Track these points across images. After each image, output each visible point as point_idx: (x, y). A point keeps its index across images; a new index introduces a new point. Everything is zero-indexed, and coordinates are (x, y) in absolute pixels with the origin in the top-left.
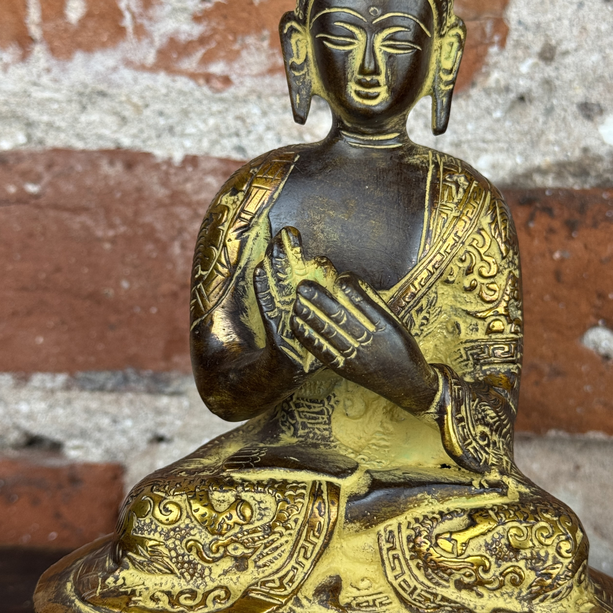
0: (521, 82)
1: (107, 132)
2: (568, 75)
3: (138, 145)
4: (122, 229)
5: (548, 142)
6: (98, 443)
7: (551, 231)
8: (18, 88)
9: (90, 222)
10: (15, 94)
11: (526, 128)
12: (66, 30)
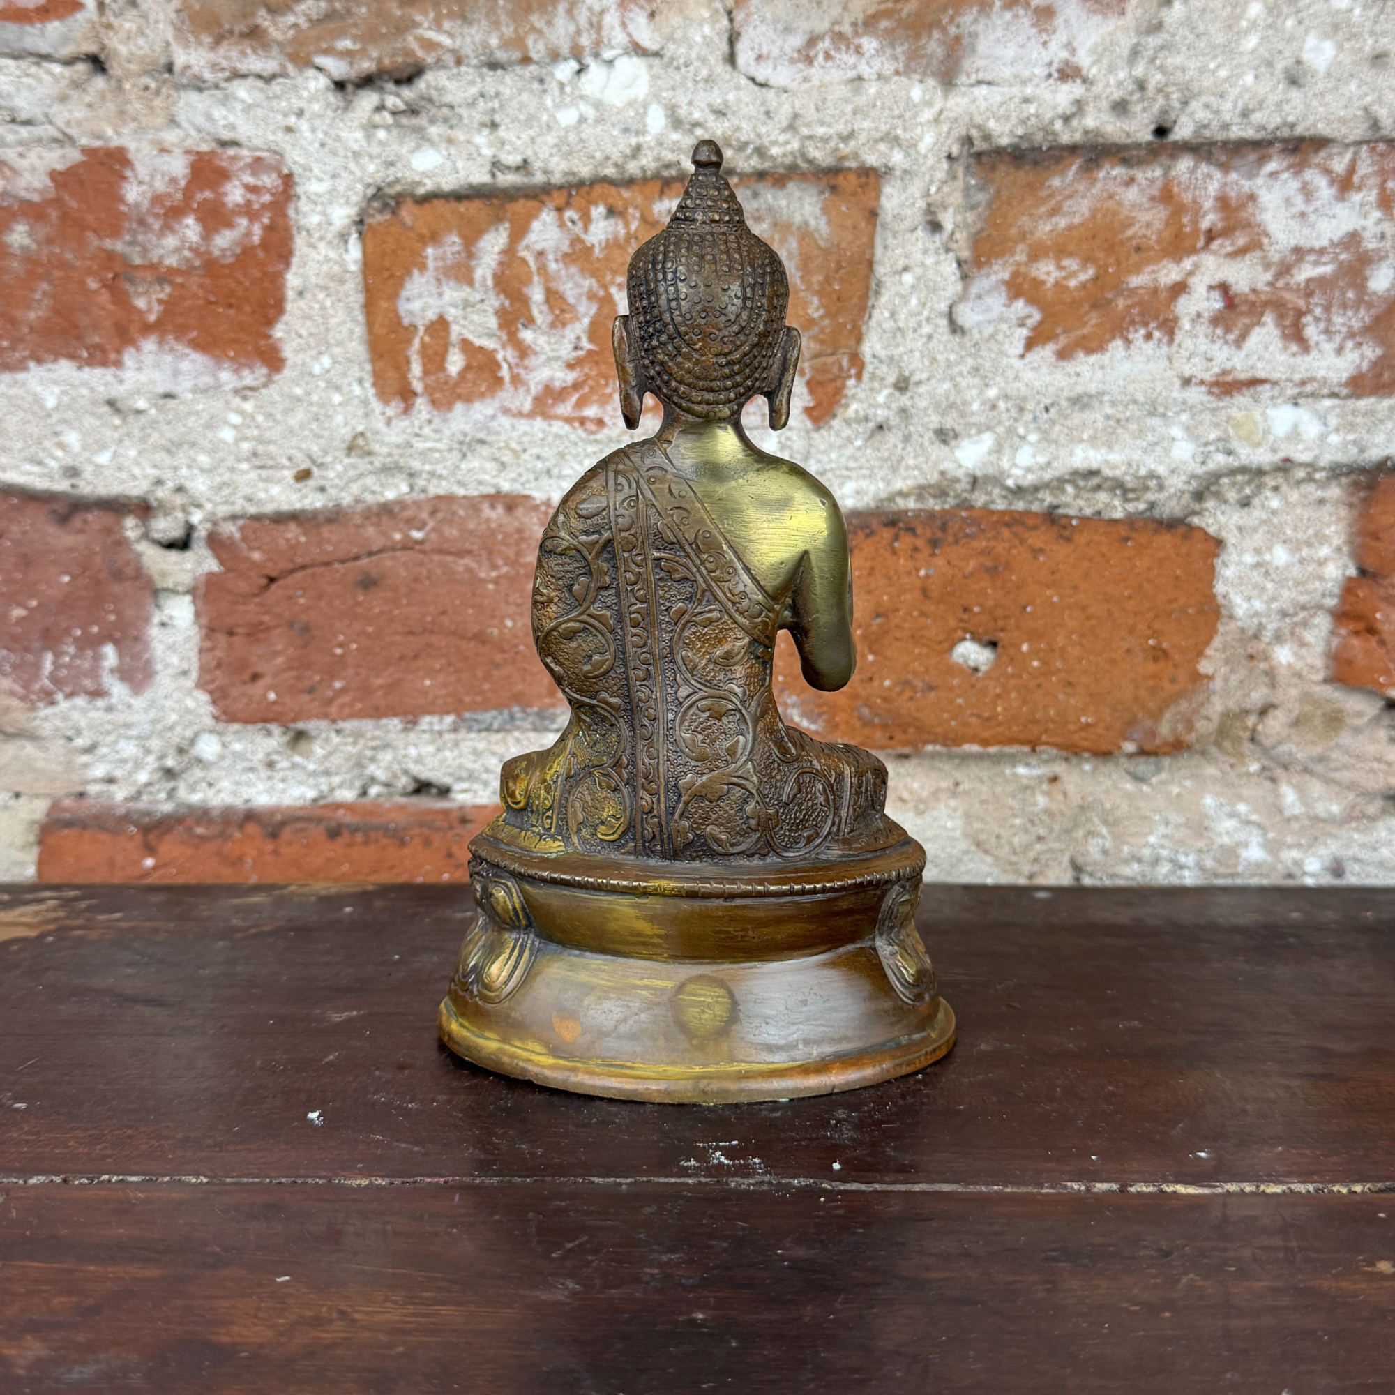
0: (879, 412)
1: (487, 478)
2: (922, 404)
3: (518, 488)
4: (504, 570)
5: (908, 468)
6: (486, 784)
8: (400, 439)
9: (474, 565)
10: (398, 446)
11: (886, 454)
12: (446, 383)
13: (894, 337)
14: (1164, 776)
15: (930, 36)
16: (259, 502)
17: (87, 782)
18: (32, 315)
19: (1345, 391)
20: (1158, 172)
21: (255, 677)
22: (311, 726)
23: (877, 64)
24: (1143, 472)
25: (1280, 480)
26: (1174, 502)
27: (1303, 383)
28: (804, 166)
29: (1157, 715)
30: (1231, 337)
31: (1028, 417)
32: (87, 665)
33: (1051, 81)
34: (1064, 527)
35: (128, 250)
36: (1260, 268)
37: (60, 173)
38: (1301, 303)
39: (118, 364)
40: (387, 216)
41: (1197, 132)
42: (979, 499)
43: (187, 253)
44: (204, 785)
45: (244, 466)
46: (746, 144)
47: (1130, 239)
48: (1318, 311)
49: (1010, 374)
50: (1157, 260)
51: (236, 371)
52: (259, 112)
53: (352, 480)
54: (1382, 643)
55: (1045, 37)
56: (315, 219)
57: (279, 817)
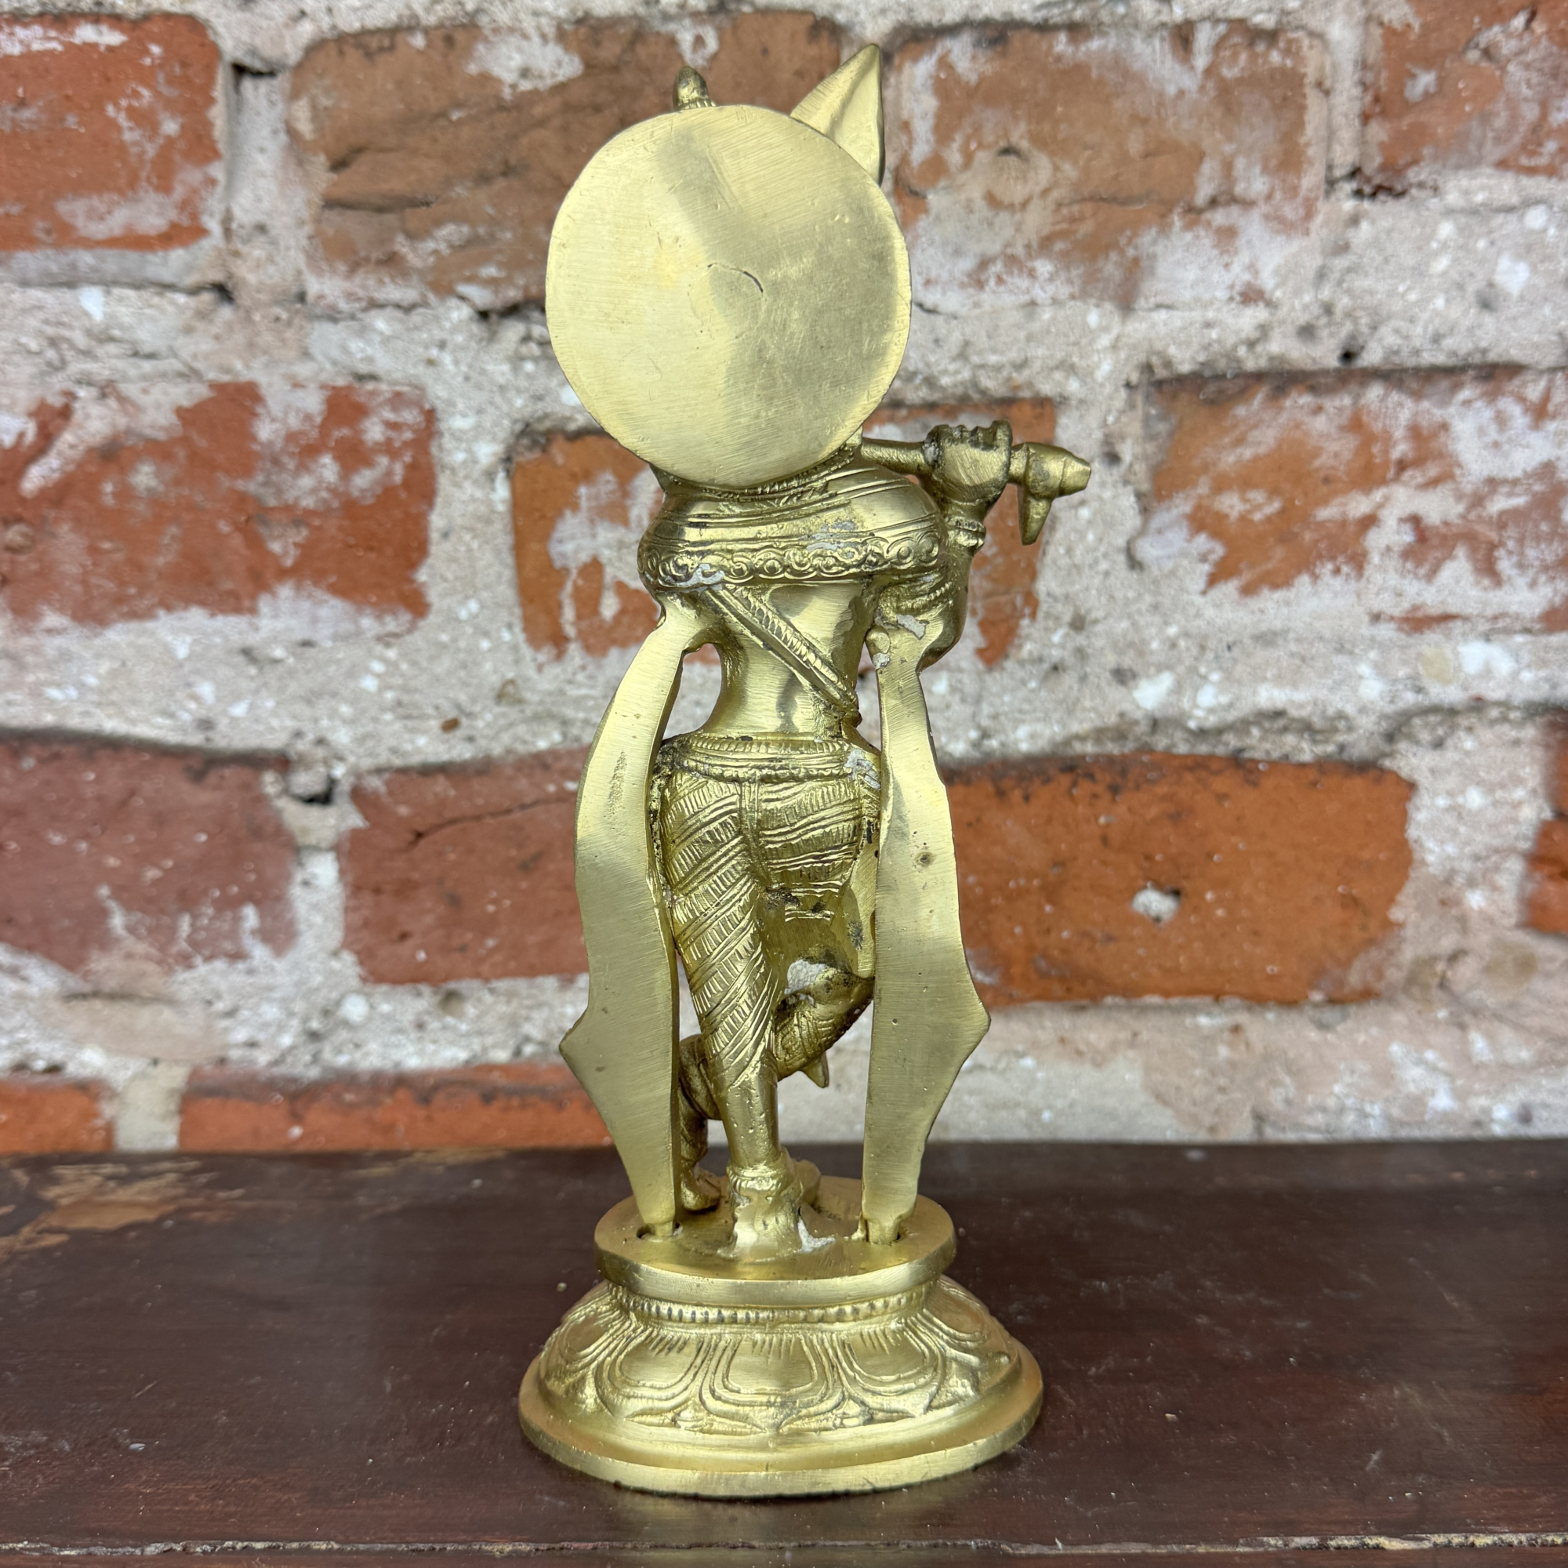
0: (1054, 653)
2: (1099, 643)
5: (1084, 709)
7: (1095, 796)
8: (553, 687)
10: (550, 694)
11: (1061, 696)
12: (600, 627)
13: (1069, 574)
14: (1350, 1023)
15: (1107, 257)
16: (404, 754)
17: (227, 1046)
18: (161, 561)
19: (1537, 626)
20: (1346, 401)
21: (404, 936)
22: (464, 986)
23: (1051, 289)
24: (1331, 711)
25: (1473, 720)
26: (1363, 743)
27: (1495, 618)
28: (976, 396)
29: (1346, 964)
30: (1422, 571)
31: (1210, 655)
32: (225, 926)
33: (1233, 305)
34: (1250, 772)
35: (262, 491)
36: (1451, 500)
37: (187, 410)
38: (1493, 536)
39: (253, 611)
40: (536, 454)
41: (1386, 359)
42: (1161, 743)
43: (324, 494)
44: (351, 1046)
45: (388, 717)
46: (914, 374)
47: (1318, 470)
48: (1511, 544)
49: (1192, 611)
50: (1345, 491)
51: (379, 617)
52: (399, 344)
53: (502, 729)
55: (1226, 259)
56: (460, 457)
57: (432, 1081)
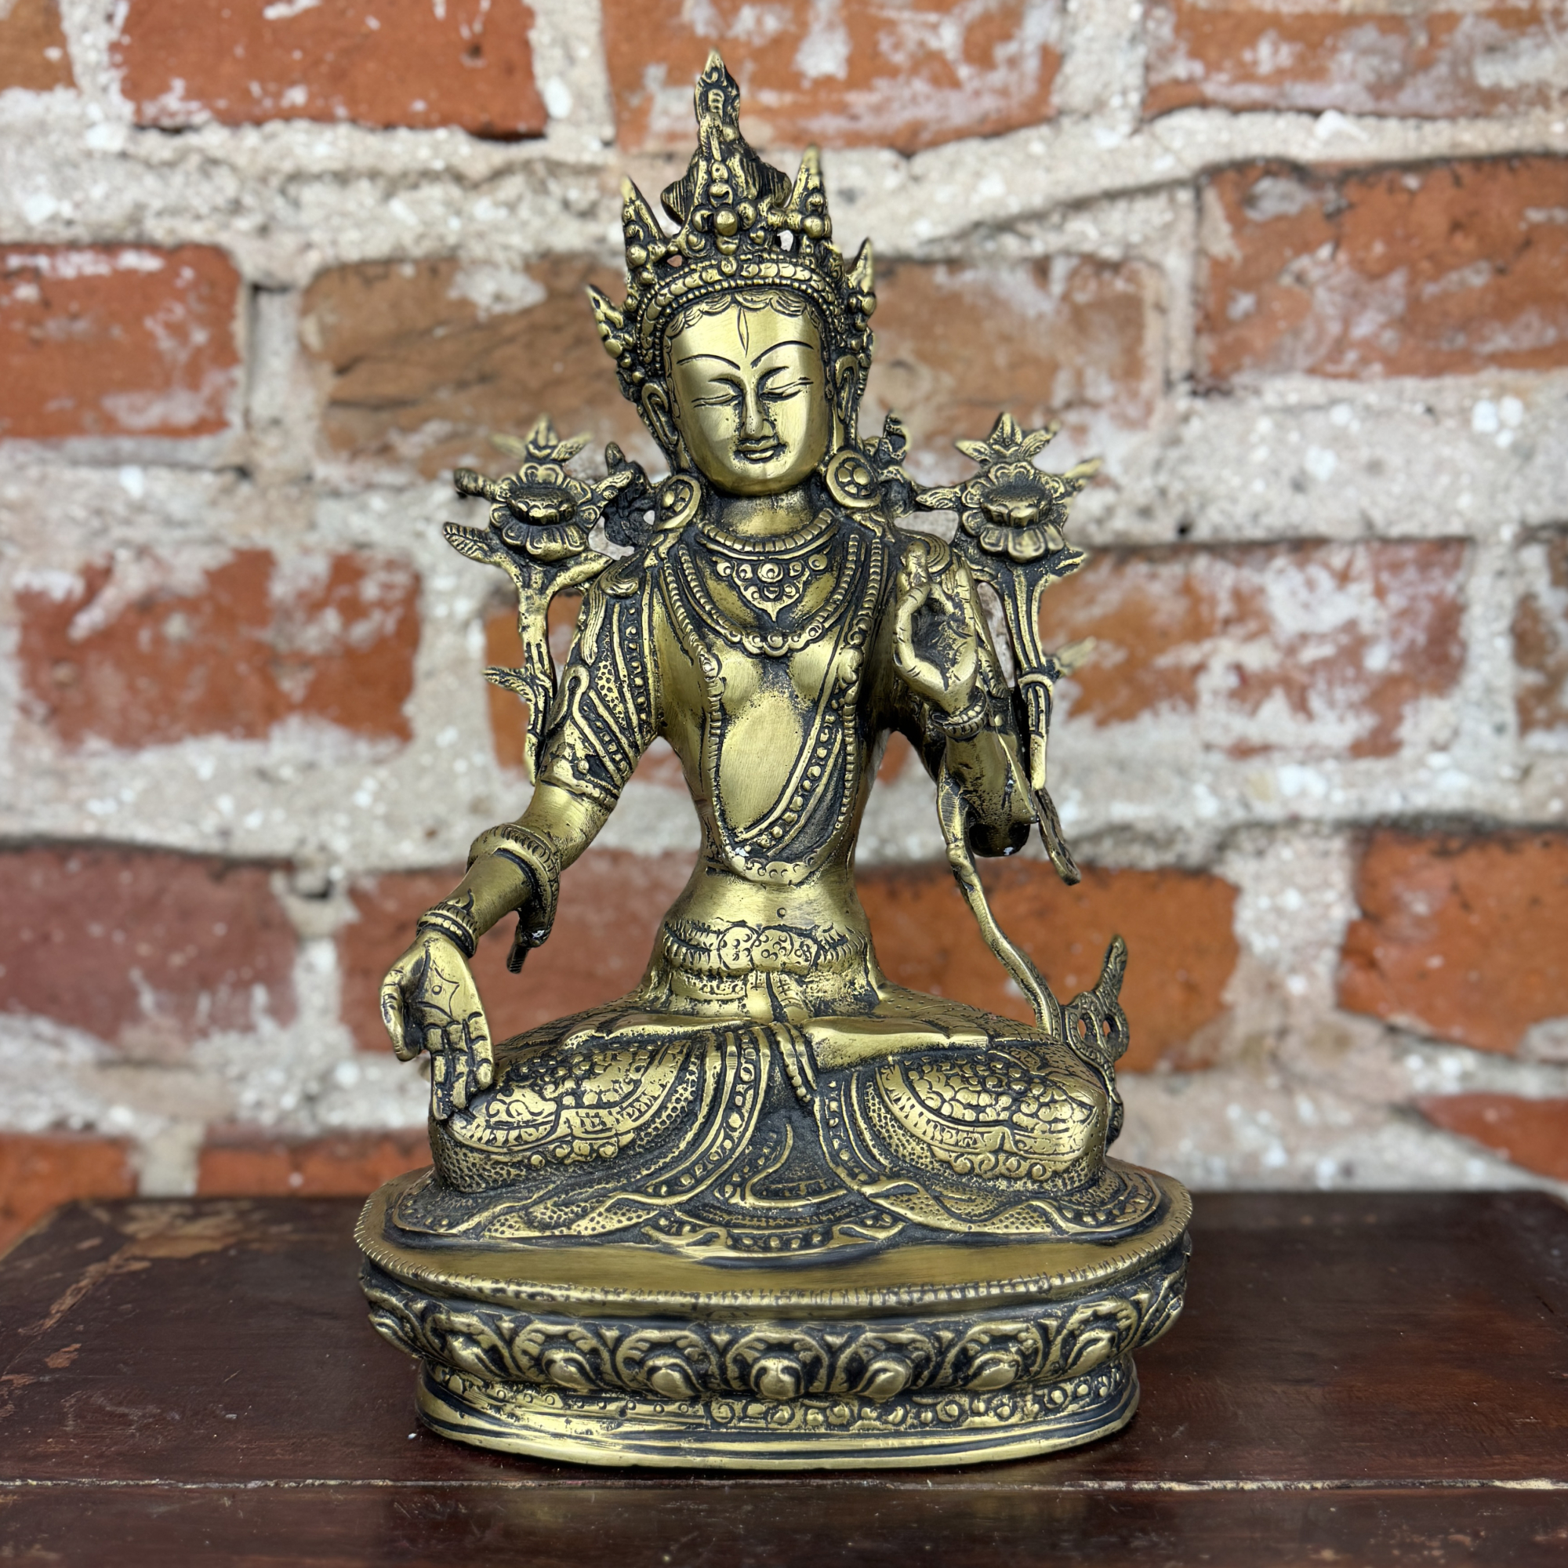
14: (1194, 1089)
16: (391, 858)
17: (238, 1107)
18: (190, 696)
19: (1346, 754)
20: (1179, 569)
24: (1171, 825)
25: (1289, 833)
26: (1198, 852)
27: (1310, 747)
29: (1187, 1037)
30: (1248, 707)
32: (238, 1005)
34: (1102, 877)
35: (275, 639)
36: (1271, 650)
37: (213, 572)
38: (1306, 680)
39: (266, 738)
40: (507, 610)
41: (1213, 534)
43: (328, 642)
44: (343, 1106)
45: (379, 827)
47: (1155, 626)
48: (1321, 684)
50: (1178, 643)
51: (372, 743)
52: (393, 520)
54: (1382, 975)
55: (1080, 449)
56: (442, 611)
